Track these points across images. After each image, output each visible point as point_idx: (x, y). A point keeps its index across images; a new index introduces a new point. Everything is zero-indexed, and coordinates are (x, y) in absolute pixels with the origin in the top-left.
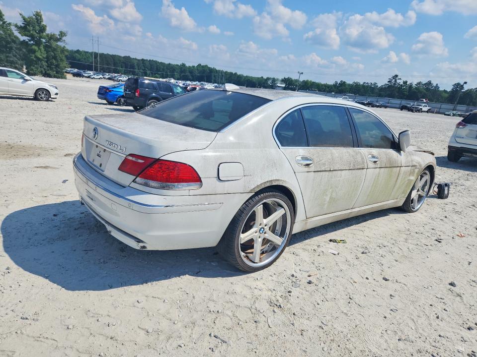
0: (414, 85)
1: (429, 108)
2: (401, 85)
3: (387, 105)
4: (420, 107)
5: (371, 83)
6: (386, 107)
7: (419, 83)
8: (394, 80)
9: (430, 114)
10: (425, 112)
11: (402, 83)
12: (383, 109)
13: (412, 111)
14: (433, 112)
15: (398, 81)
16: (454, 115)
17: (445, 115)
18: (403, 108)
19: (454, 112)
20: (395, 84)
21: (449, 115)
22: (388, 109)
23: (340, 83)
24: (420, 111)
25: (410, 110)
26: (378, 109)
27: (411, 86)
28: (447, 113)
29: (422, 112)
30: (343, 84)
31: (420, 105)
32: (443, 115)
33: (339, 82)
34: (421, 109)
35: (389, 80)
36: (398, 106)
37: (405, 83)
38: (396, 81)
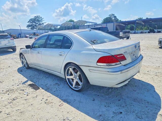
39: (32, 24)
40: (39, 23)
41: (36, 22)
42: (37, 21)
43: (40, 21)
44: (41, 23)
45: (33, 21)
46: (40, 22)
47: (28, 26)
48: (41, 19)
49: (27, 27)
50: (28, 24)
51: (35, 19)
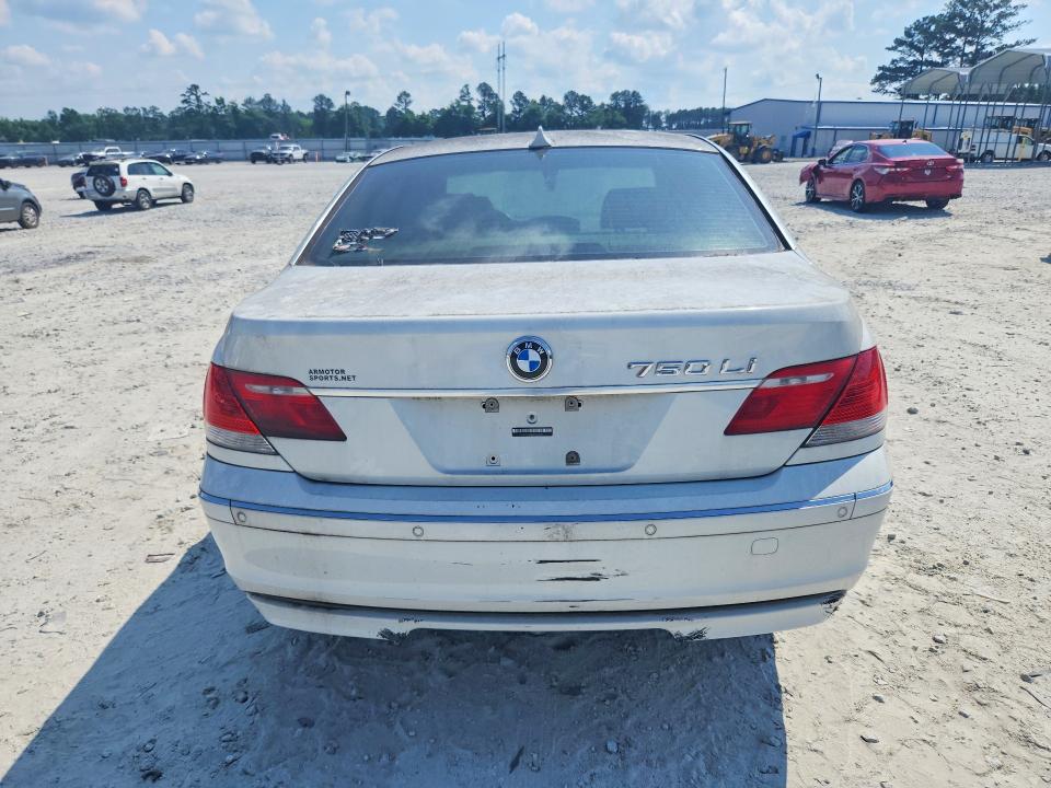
0: (240, 107)
1: (304, 152)
2: (215, 108)
3: (220, 155)
4: (289, 152)
5: (144, 109)
6: (218, 160)
7: (249, 101)
8: (193, 97)
9: (310, 164)
10: (299, 160)
11: (213, 104)
12: (212, 166)
13: (276, 162)
14: (313, 160)
15: (204, 99)
16: (352, 160)
17: (338, 161)
18: (255, 158)
19: (352, 154)
20: (198, 106)
21: (344, 161)
22: (225, 165)
23: (62, 116)
24: (289, 159)
25: (269, 159)
26: (204, 167)
27: (234, 109)
28: (339, 158)
29: (295, 161)
30: (70, 116)
31: (286, 148)
32: (335, 163)
33: (59, 112)
34: (291, 155)
35: (183, 98)
36: (241, 155)
37: (220, 101)
38: (198, 99)
39: (918, 57)
40: (969, 49)
41: (953, 40)
42: (959, 33)
43: (989, 31)
44: (989, 49)
45: (929, 37)
46: (987, 40)
47: (887, 75)
48: (1002, 16)
49: (877, 79)
50: (887, 59)
51: (952, 16)
